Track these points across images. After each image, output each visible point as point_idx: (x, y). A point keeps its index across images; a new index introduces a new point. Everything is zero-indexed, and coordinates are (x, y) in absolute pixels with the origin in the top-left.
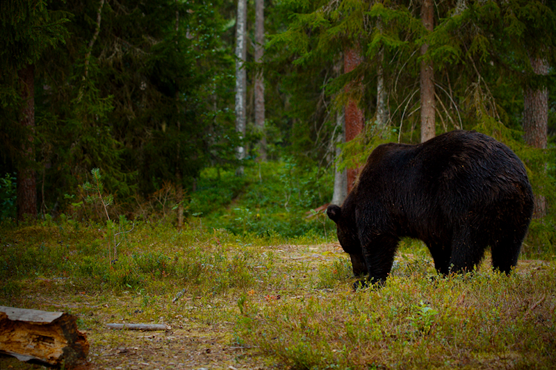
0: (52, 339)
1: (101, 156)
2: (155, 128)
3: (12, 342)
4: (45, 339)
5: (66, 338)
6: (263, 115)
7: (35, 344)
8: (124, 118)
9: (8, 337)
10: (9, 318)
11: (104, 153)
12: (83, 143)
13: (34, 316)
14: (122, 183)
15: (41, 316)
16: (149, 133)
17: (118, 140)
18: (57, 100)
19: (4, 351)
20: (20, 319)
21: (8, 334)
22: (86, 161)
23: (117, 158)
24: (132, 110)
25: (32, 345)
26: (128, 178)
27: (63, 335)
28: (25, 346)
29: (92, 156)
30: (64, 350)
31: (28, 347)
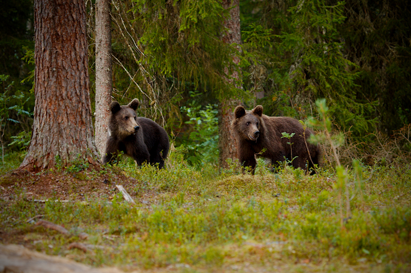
1: (330, 81)
8: (359, 31)
11: (333, 78)
12: (306, 64)
14: (358, 117)
16: (393, 50)
17: (352, 60)
18: (270, 9)
22: (310, 89)
23: (351, 84)
26: (365, 110)
29: (317, 82)
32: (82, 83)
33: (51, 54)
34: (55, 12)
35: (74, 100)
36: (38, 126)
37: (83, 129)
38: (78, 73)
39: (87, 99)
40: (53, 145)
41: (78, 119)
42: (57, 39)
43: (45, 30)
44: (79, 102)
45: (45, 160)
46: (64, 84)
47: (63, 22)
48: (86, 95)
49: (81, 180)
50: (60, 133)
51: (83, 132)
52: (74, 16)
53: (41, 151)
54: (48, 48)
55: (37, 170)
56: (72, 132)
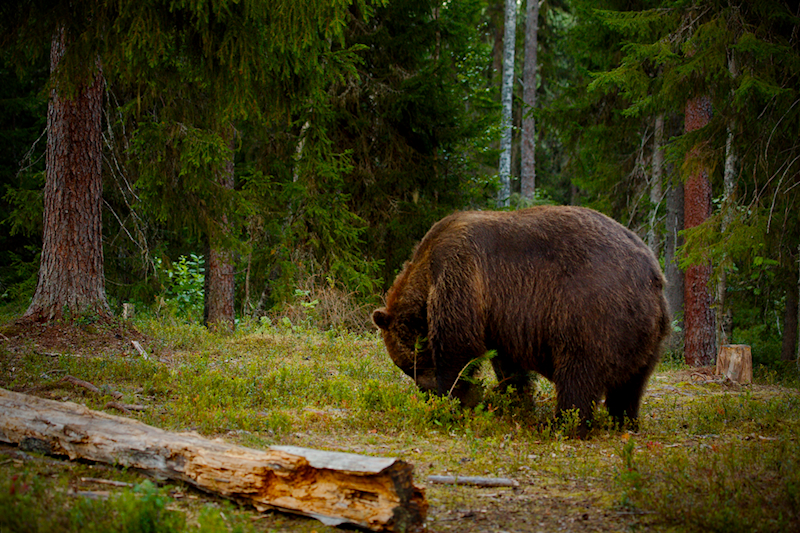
0: (374, 496)
1: (334, 236)
2: (402, 198)
3: (312, 498)
4: (362, 495)
5: (398, 494)
6: (532, 184)
7: (348, 502)
9: (306, 491)
10: (312, 464)
11: (337, 232)
12: (309, 217)
13: (351, 463)
14: (363, 276)
15: (363, 463)
16: (395, 204)
19: (301, 511)
20: (330, 467)
21: (307, 487)
22: (312, 243)
23: (356, 239)
24: (370, 172)
25: (344, 503)
26: (371, 268)
27: (394, 490)
28: (333, 504)
29: (320, 236)
30: (395, 511)
31: (337, 506)
32: (96, 227)
33: (63, 195)
34: (71, 149)
35: (86, 246)
36: (45, 273)
37: (94, 278)
38: (91, 217)
39: (99, 246)
40: (61, 294)
41: (90, 267)
42: (72, 179)
43: (57, 169)
44: (91, 248)
45: (52, 310)
46: (76, 229)
47: (78, 160)
48: (99, 241)
49: (91, 334)
50: (70, 282)
51: (93, 282)
52: (91, 155)
53: (48, 300)
54: (61, 189)
55: (43, 320)
56: (82, 282)
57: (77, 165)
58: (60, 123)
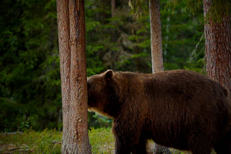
57: (221, 54)
58: (211, 34)
